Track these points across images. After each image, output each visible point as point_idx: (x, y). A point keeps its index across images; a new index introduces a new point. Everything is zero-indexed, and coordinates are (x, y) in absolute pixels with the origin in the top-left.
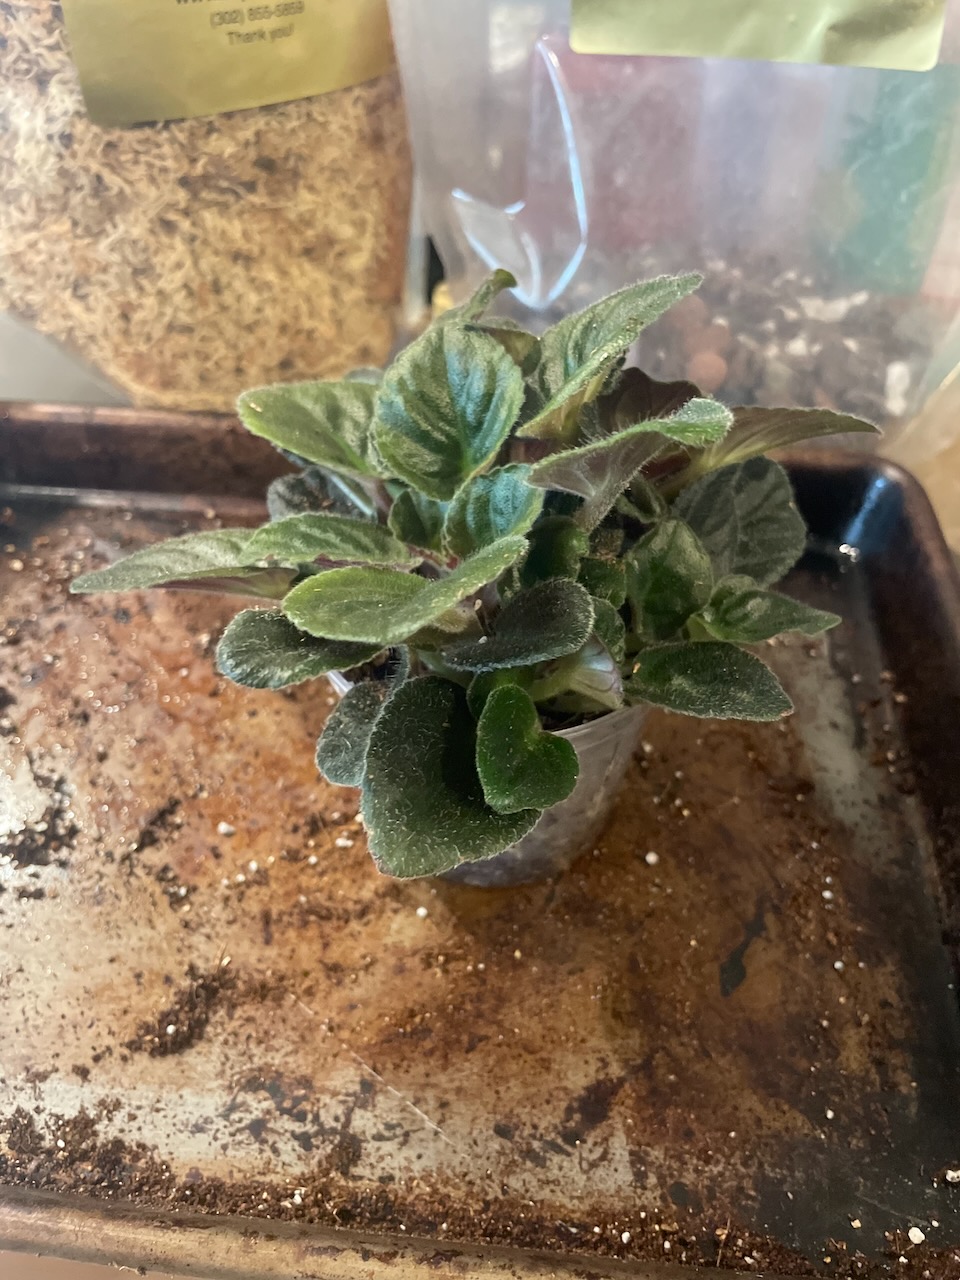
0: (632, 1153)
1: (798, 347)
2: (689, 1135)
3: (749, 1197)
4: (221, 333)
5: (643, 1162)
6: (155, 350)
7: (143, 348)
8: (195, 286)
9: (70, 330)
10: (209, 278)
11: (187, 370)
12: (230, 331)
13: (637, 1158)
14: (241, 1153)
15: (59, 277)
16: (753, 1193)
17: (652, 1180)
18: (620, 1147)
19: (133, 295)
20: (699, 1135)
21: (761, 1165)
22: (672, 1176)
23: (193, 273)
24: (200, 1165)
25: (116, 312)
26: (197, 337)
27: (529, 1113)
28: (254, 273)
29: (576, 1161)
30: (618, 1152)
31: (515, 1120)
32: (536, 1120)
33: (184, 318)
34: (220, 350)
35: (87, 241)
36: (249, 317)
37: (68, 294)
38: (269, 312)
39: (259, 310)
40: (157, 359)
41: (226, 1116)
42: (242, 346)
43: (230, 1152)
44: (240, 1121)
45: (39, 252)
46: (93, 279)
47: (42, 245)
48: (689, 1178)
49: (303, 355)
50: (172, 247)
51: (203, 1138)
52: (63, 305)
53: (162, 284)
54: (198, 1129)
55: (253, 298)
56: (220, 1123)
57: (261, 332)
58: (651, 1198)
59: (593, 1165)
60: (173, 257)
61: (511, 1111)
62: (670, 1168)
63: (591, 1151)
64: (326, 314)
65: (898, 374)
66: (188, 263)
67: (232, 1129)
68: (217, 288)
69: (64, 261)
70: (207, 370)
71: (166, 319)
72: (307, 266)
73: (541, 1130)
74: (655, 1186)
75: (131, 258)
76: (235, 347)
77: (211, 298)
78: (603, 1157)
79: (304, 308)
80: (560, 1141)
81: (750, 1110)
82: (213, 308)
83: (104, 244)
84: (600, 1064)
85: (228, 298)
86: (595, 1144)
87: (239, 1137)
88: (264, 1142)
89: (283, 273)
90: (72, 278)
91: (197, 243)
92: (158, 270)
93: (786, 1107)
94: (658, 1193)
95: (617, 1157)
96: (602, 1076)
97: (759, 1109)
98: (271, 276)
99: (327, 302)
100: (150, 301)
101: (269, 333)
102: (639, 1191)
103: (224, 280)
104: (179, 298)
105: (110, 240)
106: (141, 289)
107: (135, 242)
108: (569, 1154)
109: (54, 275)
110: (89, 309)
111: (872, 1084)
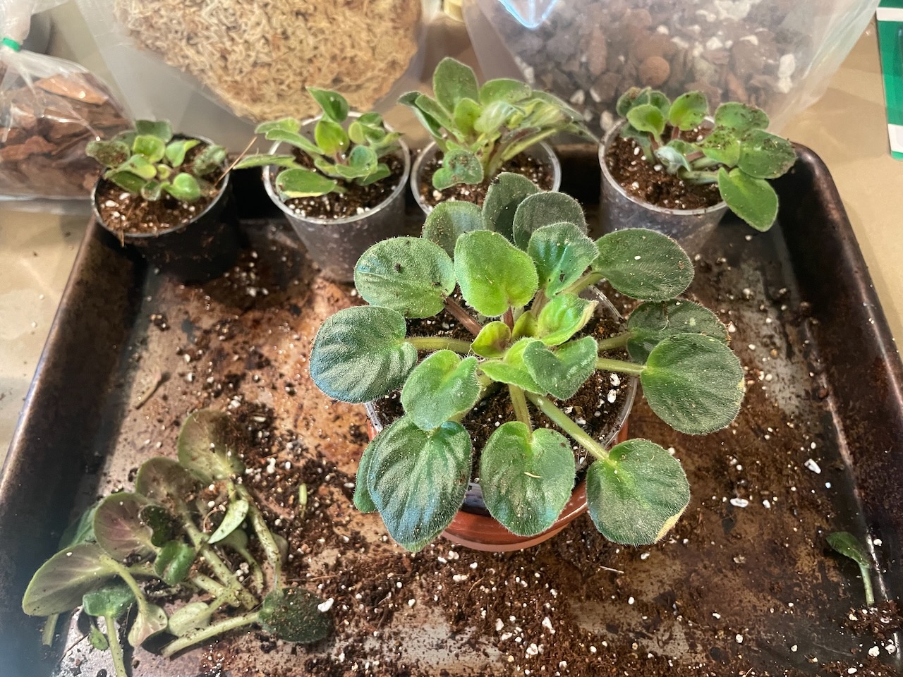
1: (715, 43)
4: (290, 66)
6: (245, 79)
7: (238, 78)
8: (269, 36)
9: (188, 66)
10: (279, 31)
11: (269, 91)
12: (296, 64)
14: (467, 658)
15: (176, 32)
16: (756, 649)
19: (228, 44)
23: (267, 28)
24: (446, 667)
25: (218, 55)
26: (273, 70)
28: (310, 24)
33: (265, 59)
34: (290, 78)
35: (194, 9)
36: (308, 55)
37: (184, 43)
38: (322, 48)
39: (316, 48)
40: (248, 85)
41: (453, 637)
42: (305, 74)
43: (460, 658)
44: (462, 639)
45: (162, 17)
46: (199, 34)
47: (163, 12)
49: (348, 74)
50: (252, 12)
51: (443, 652)
52: (181, 50)
53: (246, 36)
54: (439, 647)
55: (311, 41)
56: (451, 642)
57: (317, 63)
59: (666, 643)
60: (253, 19)
63: (663, 635)
64: (363, 44)
65: (788, 62)
66: (264, 22)
67: (459, 645)
68: (285, 36)
69: (179, 23)
70: (283, 90)
71: (252, 60)
72: (348, 13)
75: (225, 21)
76: (301, 74)
77: (282, 42)
79: (348, 43)
82: (284, 50)
83: (205, 12)
85: (293, 42)
87: (463, 649)
88: (478, 650)
89: (332, 20)
90: (185, 34)
91: (269, 7)
92: (243, 27)
98: (324, 24)
99: (364, 35)
100: (240, 48)
101: (324, 63)
103: (290, 31)
104: (260, 45)
105: (209, 8)
106: (232, 40)
107: (226, 10)
109: (173, 31)
110: (198, 52)
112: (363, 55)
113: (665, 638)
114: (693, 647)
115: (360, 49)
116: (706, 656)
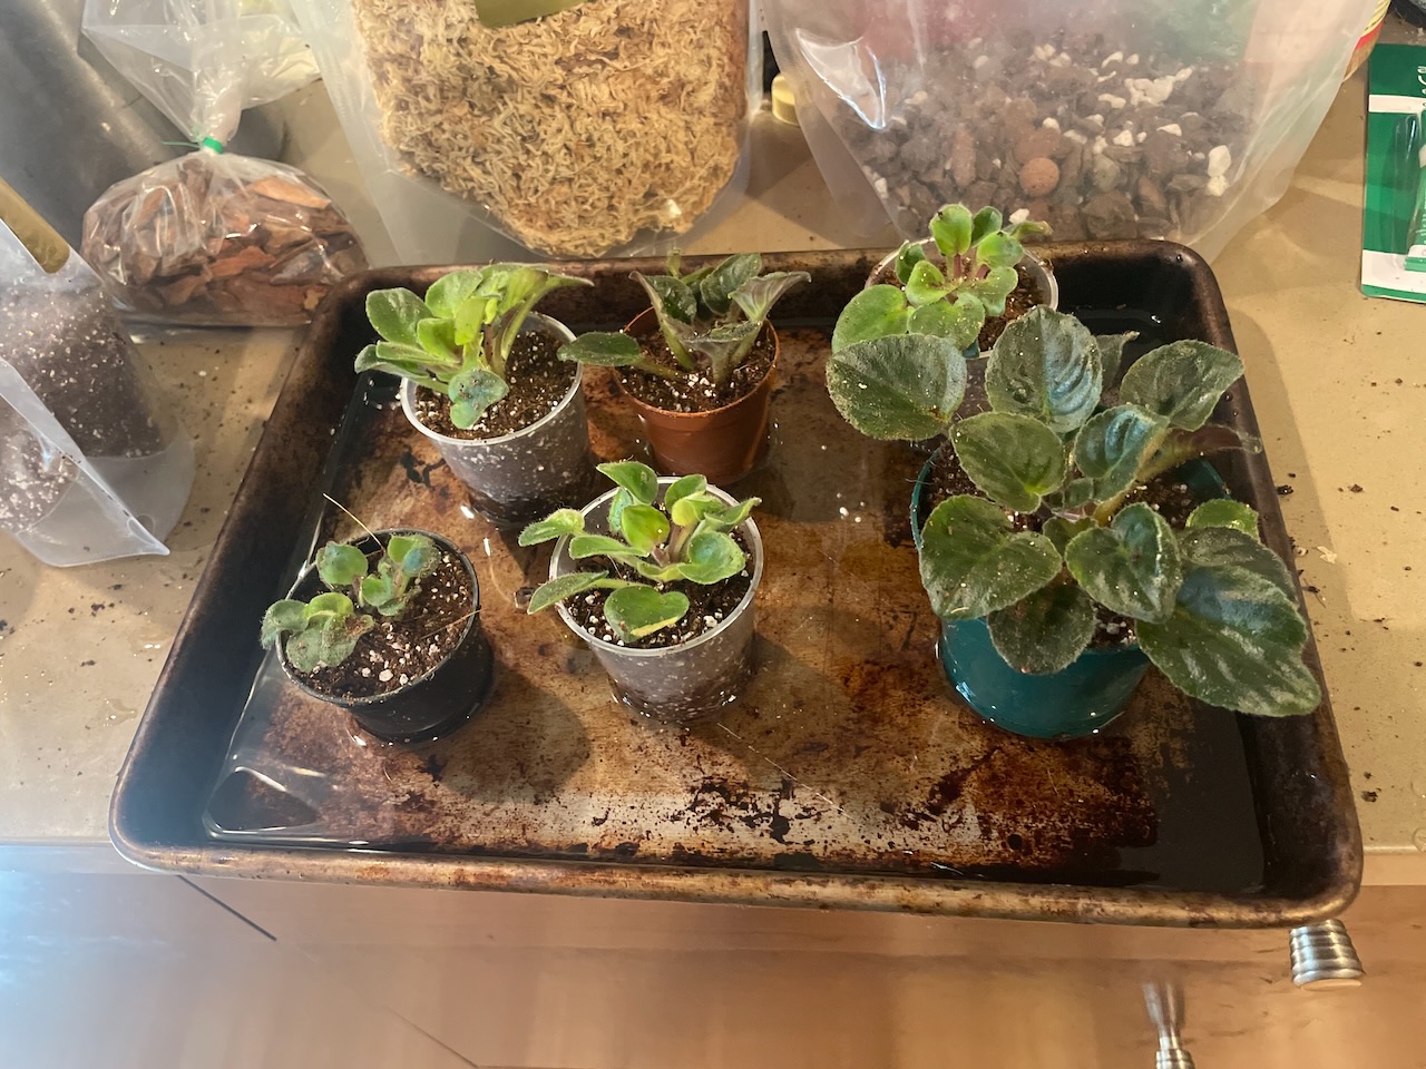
0: (979, 817)
1: (1125, 138)
2: (1020, 803)
3: (1065, 842)
4: (595, 179)
5: (986, 822)
6: (541, 201)
7: (532, 200)
8: (572, 145)
9: (471, 191)
10: (584, 137)
11: (569, 214)
12: (603, 176)
13: (984, 821)
14: (708, 832)
15: (460, 149)
16: (1068, 839)
17: (995, 834)
18: (971, 815)
19: (522, 158)
20: (1027, 804)
21: (1073, 821)
22: (1009, 831)
23: (570, 135)
25: (509, 173)
26: (575, 186)
27: (904, 796)
28: (618, 127)
29: (940, 825)
30: (970, 818)
31: (894, 801)
32: (909, 800)
33: (566, 173)
34: (595, 193)
35: (484, 119)
36: (617, 163)
37: (469, 160)
38: (633, 155)
39: (625, 155)
40: (544, 208)
41: (692, 809)
42: (613, 188)
43: (700, 831)
44: (703, 811)
45: (444, 131)
46: (489, 149)
47: (446, 126)
48: (1021, 831)
49: (663, 185)
50: (553, 117)
51: (680, 824)
52: (465, 170)
53: (545, 147)
54: (675, 818)
55: (621, 147)
56: (690, 814)
57: (627, 174)
58: (995, 845)
60: (555, 125)
61: (891, 794)
62: (1007, 825)
64: (681, 146)
65: (1219, 156)
66: (567, 127)
67: (699, 818)
68: (590, 143)
69: (465, 137)
70: (586, 210)
71: (550, 175)
72: (663, 110)
73: (913, 806)
74: (998, 838)
75: (520, 130)
76: (607, 189)
77: (586, 152)
78: (959, 821)
79: (663, 147)
80: (927, 812)
81: (1065, 785)
82: (588, 160)
83: (497, 121)
84: (952, 761)
85: (600, 150)
86: (953, 813)
87: (704, 822)
88: (721, 824)
89: (644, 120)
90: (471, 150)
91: (573, 109)
92: (542, 136)
93: (1092, 782)
94: (999, 842)
95: (968, 821)
96: (954, 769)
97: (1071, 783)
98: (635, 125)
99: (682, 135)
100: (537, 162)
101: (634, 173)
102: (986, 841)
103: (596, 136)
104: (561, 157)
105: (502, 116)
106: (528, 152)
107: (521, 116)
108: (934, 821)
109: (456, 148)
110: (486, 172)
111: (1157, 763)
112: (681, 160)
113: (954, 820)
114: (986, 832)
115: (677, 153)
116: (1003, 845)
